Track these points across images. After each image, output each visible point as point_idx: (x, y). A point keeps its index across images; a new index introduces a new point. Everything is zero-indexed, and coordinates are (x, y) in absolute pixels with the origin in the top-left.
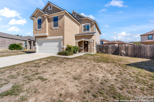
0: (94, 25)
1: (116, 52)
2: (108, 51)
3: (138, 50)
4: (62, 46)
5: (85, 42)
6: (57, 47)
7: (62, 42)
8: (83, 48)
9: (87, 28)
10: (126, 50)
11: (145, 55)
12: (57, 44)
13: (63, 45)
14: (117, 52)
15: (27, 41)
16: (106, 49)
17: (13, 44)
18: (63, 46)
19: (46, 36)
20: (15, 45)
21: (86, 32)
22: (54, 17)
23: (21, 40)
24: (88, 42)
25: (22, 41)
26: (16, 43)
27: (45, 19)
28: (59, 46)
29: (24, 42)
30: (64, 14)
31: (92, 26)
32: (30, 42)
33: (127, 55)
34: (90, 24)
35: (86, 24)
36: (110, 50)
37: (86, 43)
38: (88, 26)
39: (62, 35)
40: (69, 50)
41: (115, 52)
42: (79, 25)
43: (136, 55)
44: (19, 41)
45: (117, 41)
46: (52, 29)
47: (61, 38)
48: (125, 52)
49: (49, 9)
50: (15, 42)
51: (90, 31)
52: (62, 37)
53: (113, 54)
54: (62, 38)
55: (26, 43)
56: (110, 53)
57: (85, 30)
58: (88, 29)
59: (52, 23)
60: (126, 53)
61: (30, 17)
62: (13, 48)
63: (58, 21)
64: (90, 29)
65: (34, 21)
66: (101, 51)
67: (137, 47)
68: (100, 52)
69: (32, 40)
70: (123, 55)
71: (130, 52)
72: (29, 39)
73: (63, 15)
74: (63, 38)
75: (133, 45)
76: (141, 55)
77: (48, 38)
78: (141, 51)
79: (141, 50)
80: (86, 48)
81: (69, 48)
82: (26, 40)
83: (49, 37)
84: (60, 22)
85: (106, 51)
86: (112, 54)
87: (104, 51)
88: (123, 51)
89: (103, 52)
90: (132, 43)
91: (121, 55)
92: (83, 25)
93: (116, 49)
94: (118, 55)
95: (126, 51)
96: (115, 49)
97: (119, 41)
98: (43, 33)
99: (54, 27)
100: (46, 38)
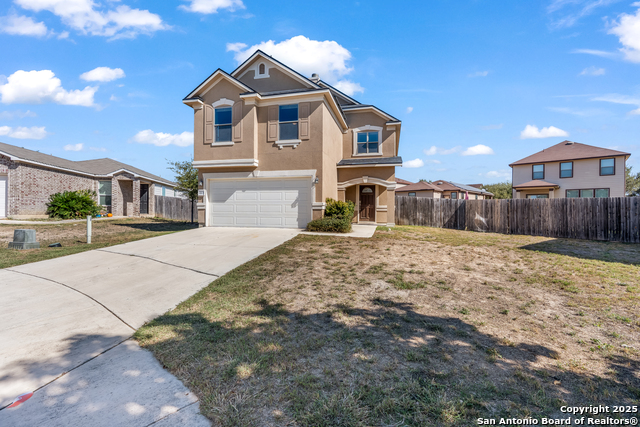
0: (392, 132)
1: (456, 220)
2: (431, 219)
3: (523, 213)
4: (315, 203)
5: (362, 187)
6: (293, 206)
7: (314, 189)
8: (357, 208)
9: (369, 143)
10: (486, 213)
11: (539, 228)
12: (294, 195)
13: (319, 198)
14: (459, 219)
15: (115, 182)
16: (424, 210)
17: (62, 192)
18: (319, 204)
19: (251, 169)
20: (72, 197)
21: (368, 154)
22: (281, 107)
23: (88, 177)
24: (373, 187)
25: (89, 180)
26: (69, 187)
27: (246, 110)
28: (302, 203)
29: (99, 186)
30: (322, 99)
31: (386, 135)
32: (126, 186)
33: (489, 228)
34: (379, 129)
35: (368, 127)
36: (437, 214)
37: (369, 190)
38: (374, 136)
39: (313, 168)
40: (340, 215)
41: (453, 220)
42: (343, 129)
43: (517, 227)
44: (81, 180)
45: (437, 183)
46: (275, 145)
47: (310, 177)
48: (483, 220)
49: (258, 76)
50: (67, 185)
51: (381, 152)
52: (313, 173)
53: (448, 226)
54: (314, 177)
55: (108, 189)
56: (438, 224)
57: (362, 148)
58: (374, 146)
59: (275, 127)
60: (488, 222)
61: (185, 99)
62: (65, 209)
63: (299, 120)
64: (381, 147)
65: (196, 111)
66: (408, 218)
67: (519, 204)
68: (406, 221)
69: (136, 175)
70: (479, 229)
71: (498, 220)
72: (124, 173)
73: (318, 104)
74: (319, 176)
75: (487, 196)
76: (529, 227)
77: (258, 173)
78: (531, 216)
79: (528, 214)
80: (368, 207)
81: (338, 208)
82: (110, 179)
83: (262, 169)
84: (304, 125)
85: (426, 216)
86: (444, 226)
87: (420, 216)
88: (478, 217)
89: (415, 222)
90: (484, 190)
91: (472, 229)
92: (356, 131)
93: (456, 212)
94: (463, 229)
95: (486, 217)
96: (453, 210)
97: (444, 182)
98: (241, 157)
99: (281, 138)
100: (251, 175)
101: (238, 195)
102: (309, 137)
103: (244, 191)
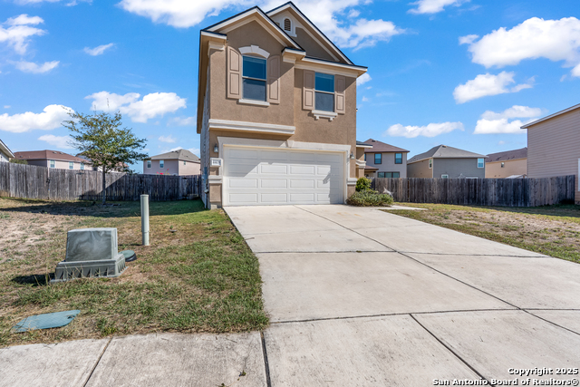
4: (349, 178)
7: (349, 165)
10: (392, 188)
12: (326, 170)
13: (353, 174)
18: (353, 179)
19: (285, 138)
22: (316, 74)
28: (334, 177)
30: (356, 76)
39: (348, 144)
46: (311, 114)
47: (344, 152)
54: (349, 153)
63: (336, 92)
73: (352, 80)
74: (353, 152)
77: (292, 144)
83: (296, 139)
84: (340, 98)
95: (392, 191)
98: (277, 122)
99: (317, 108)
100: (284, 144)
101: (263, 167)
102: (343, 112)
103: (270, 163)
